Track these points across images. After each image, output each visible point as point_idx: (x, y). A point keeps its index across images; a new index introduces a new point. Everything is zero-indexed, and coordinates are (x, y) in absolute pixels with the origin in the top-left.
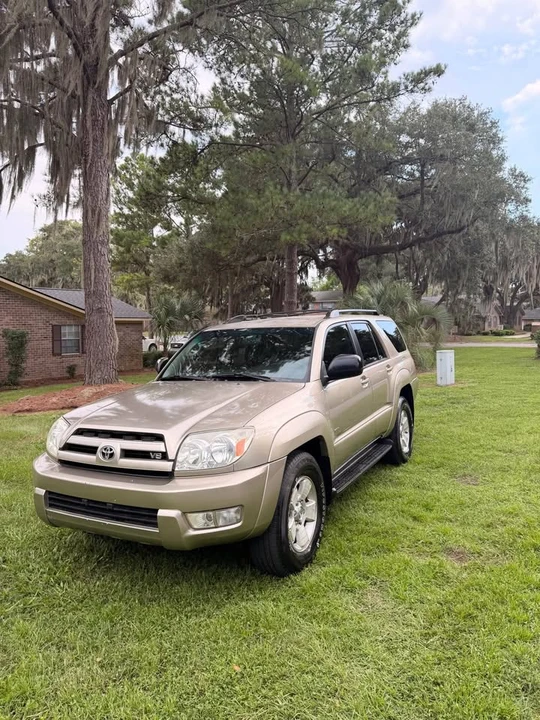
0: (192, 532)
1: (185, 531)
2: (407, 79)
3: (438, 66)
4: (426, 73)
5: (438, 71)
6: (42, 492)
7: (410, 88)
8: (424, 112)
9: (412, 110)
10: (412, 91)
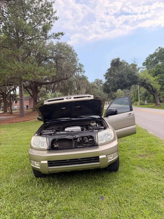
0: (109, 161)
1: (107, 161)
2: (53, 34)
3: (62, 33)
4: (59, 34)
5: (62, 34)
6: (46, 162)
7: (54, 37)
8: (55, 44)
9: (52, 43)
10: (55, 38)
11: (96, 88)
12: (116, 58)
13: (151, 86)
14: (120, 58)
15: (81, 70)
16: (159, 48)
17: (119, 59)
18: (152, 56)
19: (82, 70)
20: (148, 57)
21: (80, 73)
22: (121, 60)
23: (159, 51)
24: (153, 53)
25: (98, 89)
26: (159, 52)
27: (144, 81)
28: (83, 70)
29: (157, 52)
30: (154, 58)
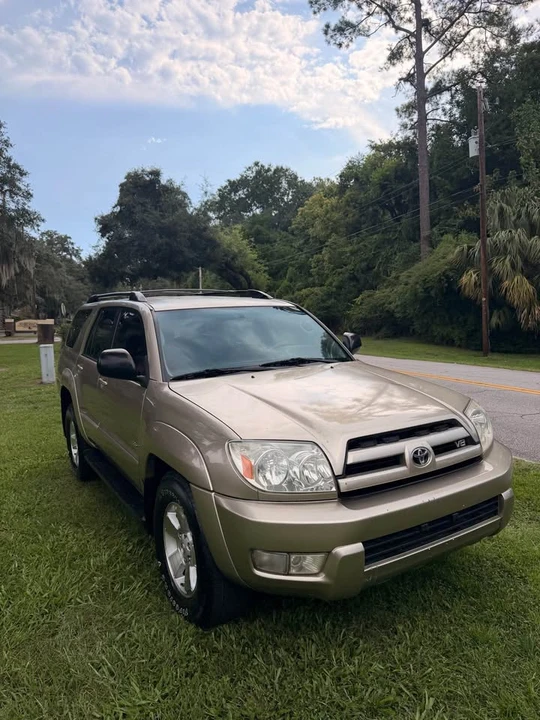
6: (358, 547)
11: (53, 264)
12: (149, 170)
13: (247, 277)
14: (162, 171)
15: (15, 186)
16: (256, 164)
17: (156, 174)
18: (234, 186)
19: (20, 189)
20: (226, 187)
21: (7, 198)
22: (163, 180)
23: (254, 174)
24: (239, 178)
25: (60, 267)
26: (255, 177)
27: (233, 259)
28: (23, 187)
29: (251, 175)
30: (240, 192)
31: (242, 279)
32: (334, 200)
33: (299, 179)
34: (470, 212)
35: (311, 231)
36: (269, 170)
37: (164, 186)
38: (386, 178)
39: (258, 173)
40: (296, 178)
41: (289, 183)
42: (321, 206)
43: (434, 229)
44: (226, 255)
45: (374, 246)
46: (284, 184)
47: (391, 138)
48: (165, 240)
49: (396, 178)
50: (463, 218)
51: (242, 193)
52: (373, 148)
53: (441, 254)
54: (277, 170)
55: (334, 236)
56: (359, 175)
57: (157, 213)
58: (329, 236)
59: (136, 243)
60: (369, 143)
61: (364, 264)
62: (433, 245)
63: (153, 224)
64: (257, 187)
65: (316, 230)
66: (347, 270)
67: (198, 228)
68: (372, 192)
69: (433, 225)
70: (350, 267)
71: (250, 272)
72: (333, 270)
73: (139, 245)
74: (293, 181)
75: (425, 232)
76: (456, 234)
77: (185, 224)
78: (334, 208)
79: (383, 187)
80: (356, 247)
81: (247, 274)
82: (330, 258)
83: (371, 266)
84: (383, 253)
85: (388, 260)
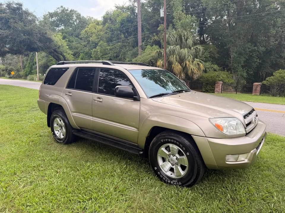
16: (62, 7)
17: (20, 5)
18: (51, 15)
20: (47, 15)
22: (24, 8)
24: (53, 11)
26: (61, 13)
27: (58, 48)
29: (59, 11)
30: (54, 18)
31: (61, 57)
32: (100, 27)
33: (81, 16)
34: (156, 38)
35: (91, 39)
36: (67, 10)
37: (25, 11)
38: (123, 20)
39: (63, 11)
40: (80, 15)
41: (77, 17)
42: (95, 29)
43: (143, 43)
44: (55, 46)
45: (119, 47)
46: (75, 18)
47: (123, 5)
48: (27, 37)
49: (127, 21)
50: (154, 40)
51: (54, 19)
52: (117, 7)
53: (148, 53)
54: (71, 11)
55: (101, 42)
56: (112, 18)
57: (22, 24)
58: (99, 41)
59: (10, 37)
60: (115, 5)
61: (115, 54)
62: (143, 49)
63: (20, 29)
64: (62, 17)
65: (93, 38)
66: (108, 56)
67: (43, 33)
68: (118, 26)
69: (143, 41)
70: (109, 55)
71: (65, 54)
72: (102, 56)
73: (11, 38)
74: (78, 16)
75: (140, 44)
76: (152, 46)
77: (36, 30)
78: (101, 30)
79: (122, 24)
80: (112, 47)
81: (64, 55)
82: (100, 51)
83: (118, 55)
84: (123, 51)
85: (124, 53)
